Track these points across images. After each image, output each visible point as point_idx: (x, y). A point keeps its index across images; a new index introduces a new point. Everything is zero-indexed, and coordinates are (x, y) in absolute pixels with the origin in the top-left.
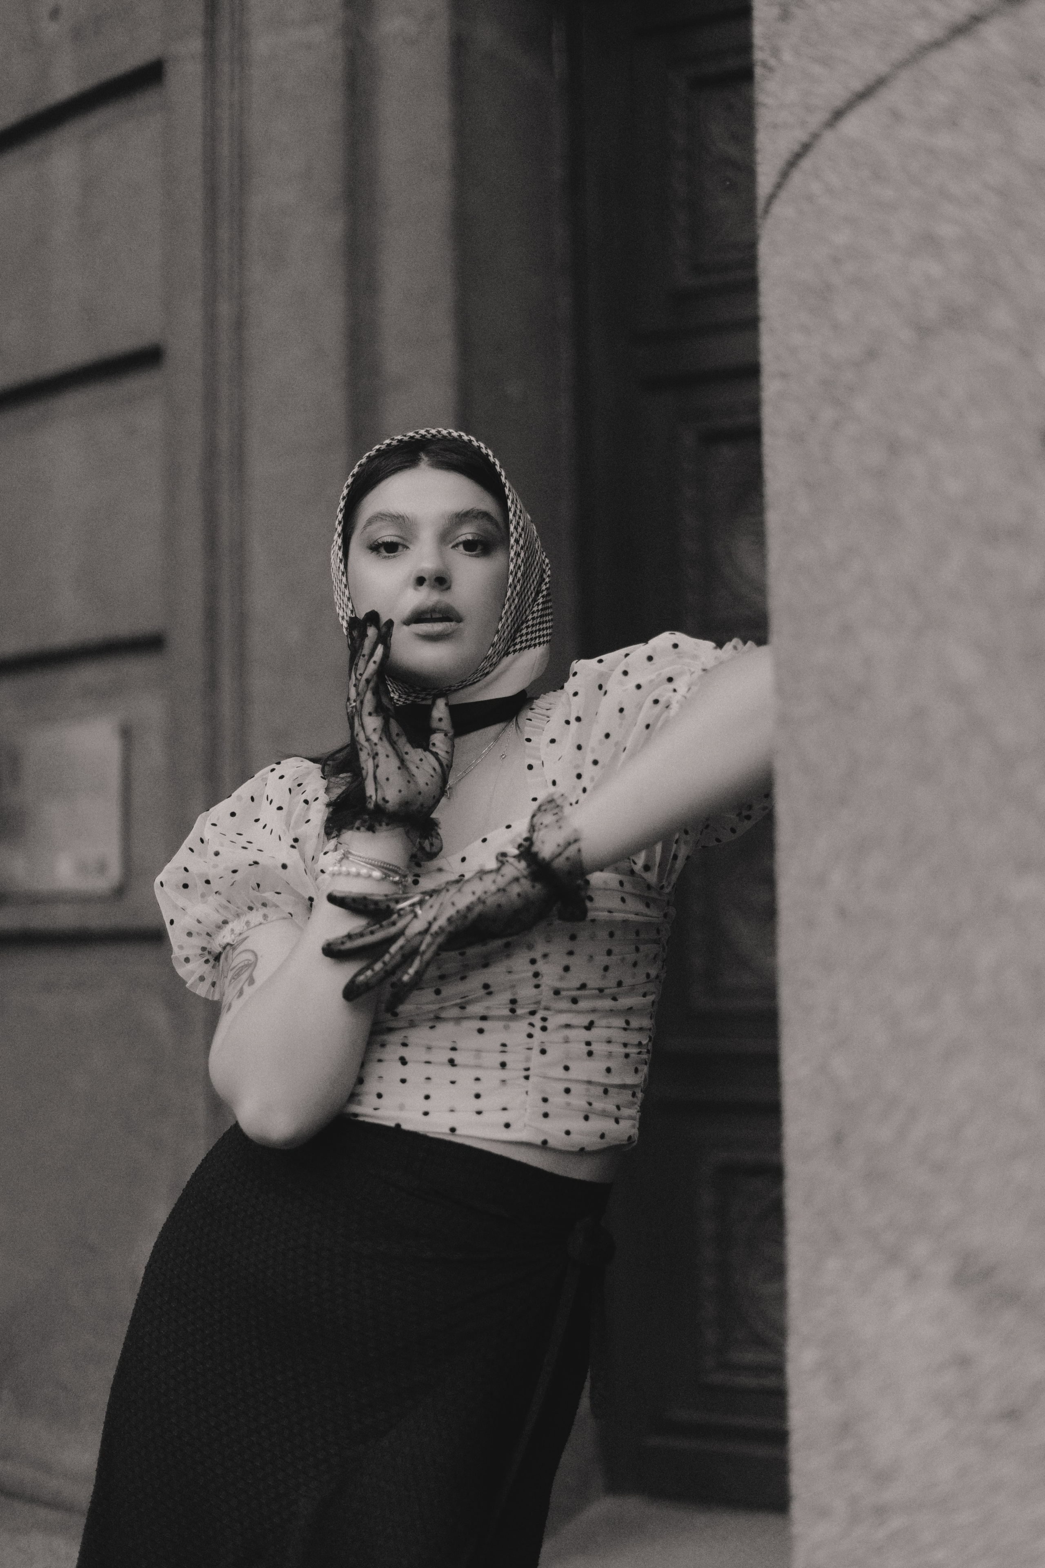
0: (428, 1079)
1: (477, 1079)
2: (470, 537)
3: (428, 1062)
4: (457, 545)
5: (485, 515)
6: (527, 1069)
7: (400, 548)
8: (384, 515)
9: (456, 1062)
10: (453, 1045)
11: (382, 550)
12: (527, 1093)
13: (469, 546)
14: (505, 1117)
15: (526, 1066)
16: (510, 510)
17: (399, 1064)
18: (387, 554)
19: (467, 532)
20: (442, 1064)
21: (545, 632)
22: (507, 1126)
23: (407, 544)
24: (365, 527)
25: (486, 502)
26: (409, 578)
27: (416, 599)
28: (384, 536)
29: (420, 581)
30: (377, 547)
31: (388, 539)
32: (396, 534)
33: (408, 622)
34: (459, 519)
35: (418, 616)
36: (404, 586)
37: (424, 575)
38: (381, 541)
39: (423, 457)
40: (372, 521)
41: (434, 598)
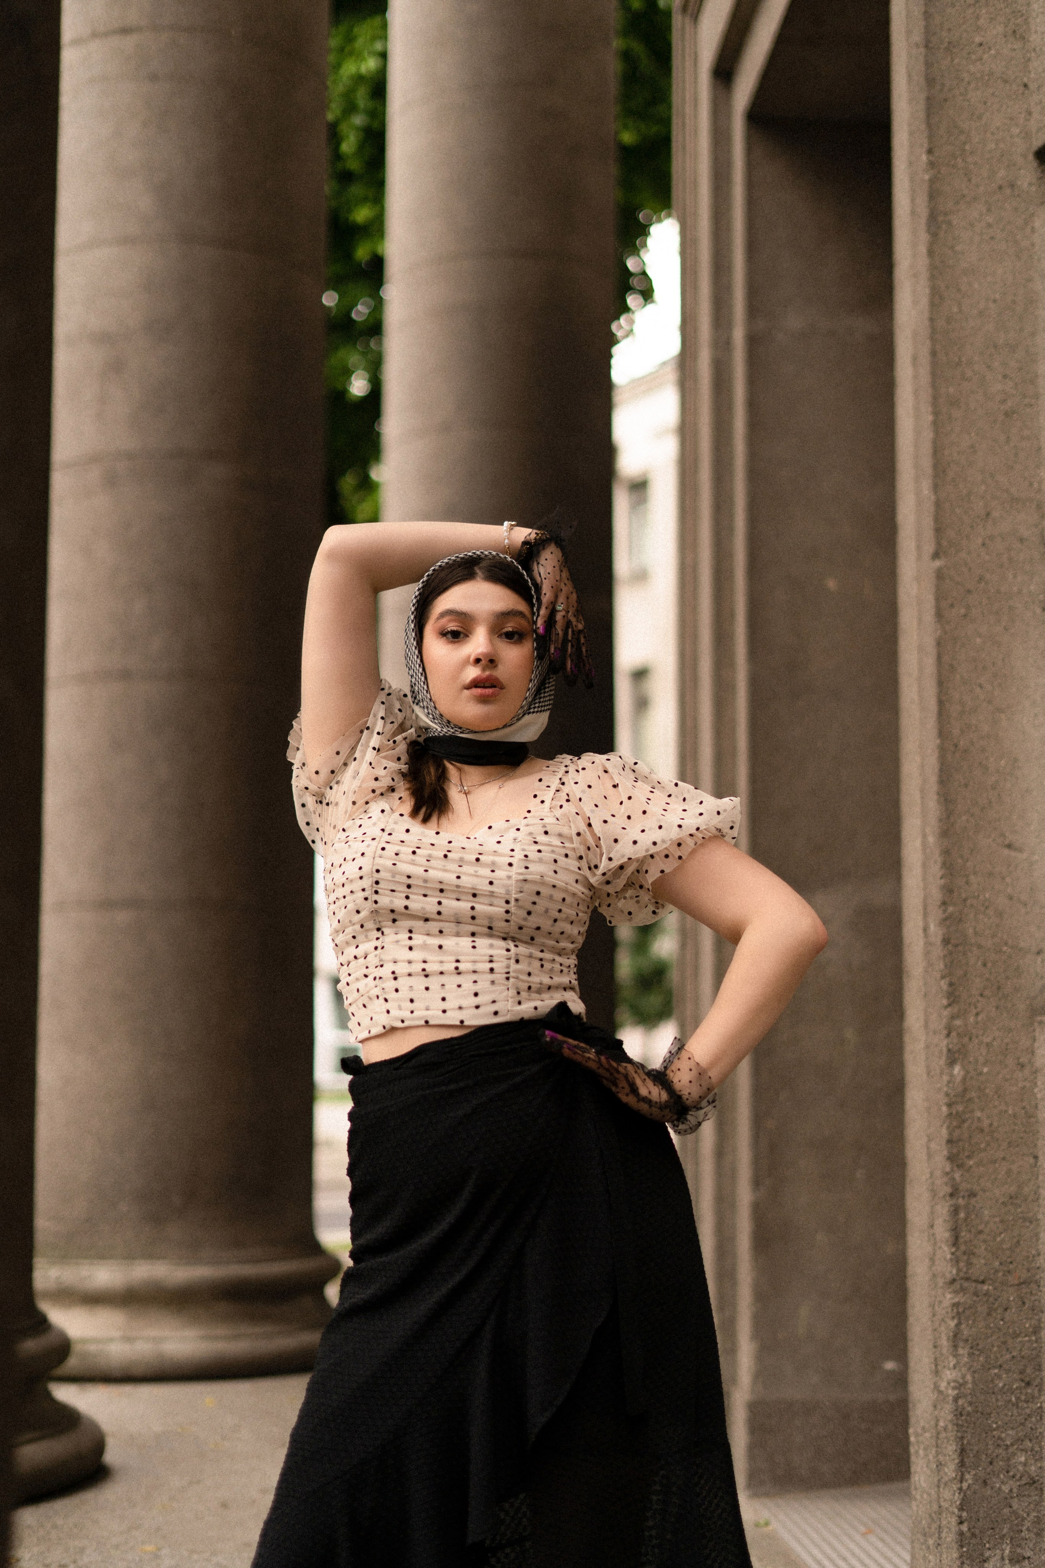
1: (476, 982)
2: (511, 629)
4: (502, 635)
5: (521, 614)
7: (462, 636)
8: (452, 611)
11: (449, 636)
12: (508, 989)
13: (509, 636)
18: (451, 639)
19: (509, 626)
21: (546, 703)
23: (467, 633)
24: (438, 619)
25: (521, 606)
26: (469, 657)
27: (473, 673)
28: (452, 626)
29: (478, 661)
30: (444, 634)
31: (455, 629)
32: (459, 625)
33: (468, 687)
34: (505, 615)
35: (475, 684)
36: (466, 662)
37: (480, 657)
38: (449, 629)
39: (478, 571)
40: (443, 615)
41: (487, 673)
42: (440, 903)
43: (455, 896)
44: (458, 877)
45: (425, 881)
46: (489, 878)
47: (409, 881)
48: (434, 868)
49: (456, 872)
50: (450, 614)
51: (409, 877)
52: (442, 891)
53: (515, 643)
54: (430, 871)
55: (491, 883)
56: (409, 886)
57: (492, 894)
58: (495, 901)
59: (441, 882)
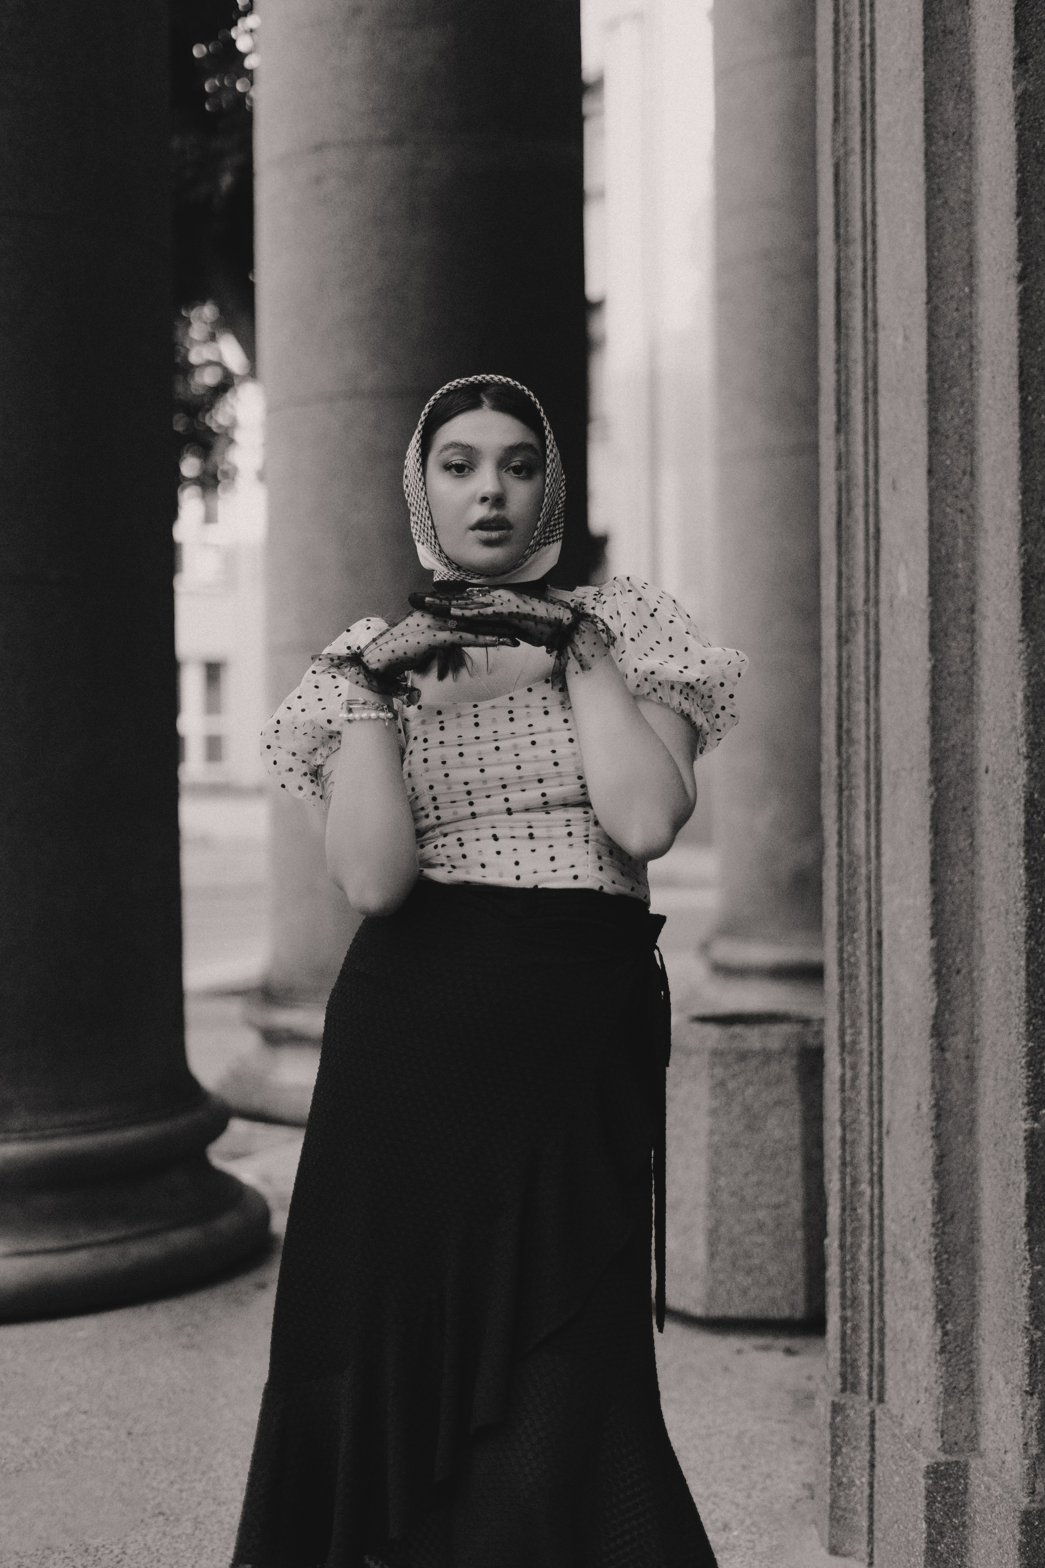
0: (515, 850)
1: (551, 846)
2: (519, 463)
3: (513, 837)
4: (509, 469)
5: (530, 447)
6: (587, 836)
7: (467, 470)
8: (456, 444)
9: (534, 836)
10: (529, 825)
11: (453, 470)
12: (588, 853)
13: (517, 470)
14: (573, 872)
15: (585, 833)
16: (548, 447)
17: (493, 841)
18: (456, 474)
19: (516, 462)
20: (523, 838)
21: (557, 532)
22: (576, 877)
23: (472, 467)
24: (441, 451)
25: (531, 439)
26: (475, 495)
27: (480, 512)
28: (457, 459)
29: (484, 499)
30: (447, 467)
31: (460, 462)
32: (465, 459)
33: (473, 528)
34: (512, 450)
35: (481, 525)
36: (471, 501)
37: (488, 496)
38: (453, 463)
39: (485, 399)
40: (446, 447)
41: (494, 513)
42: (507, 800)
43: (519, 787)
44: (519, 768)
45: (485, 782)
46: (552, 760)
47: (468, 788)
48: (490, 765)
49: (514, 763)
50: (455, 447)
51: (466, 783)
52: (504, 787)
53: (523, 479)
54: (486, 769)
55: (556, 764)
56: (469, 793)
57: (559, 775)
58: (565, 780)
59: (502, 779)
